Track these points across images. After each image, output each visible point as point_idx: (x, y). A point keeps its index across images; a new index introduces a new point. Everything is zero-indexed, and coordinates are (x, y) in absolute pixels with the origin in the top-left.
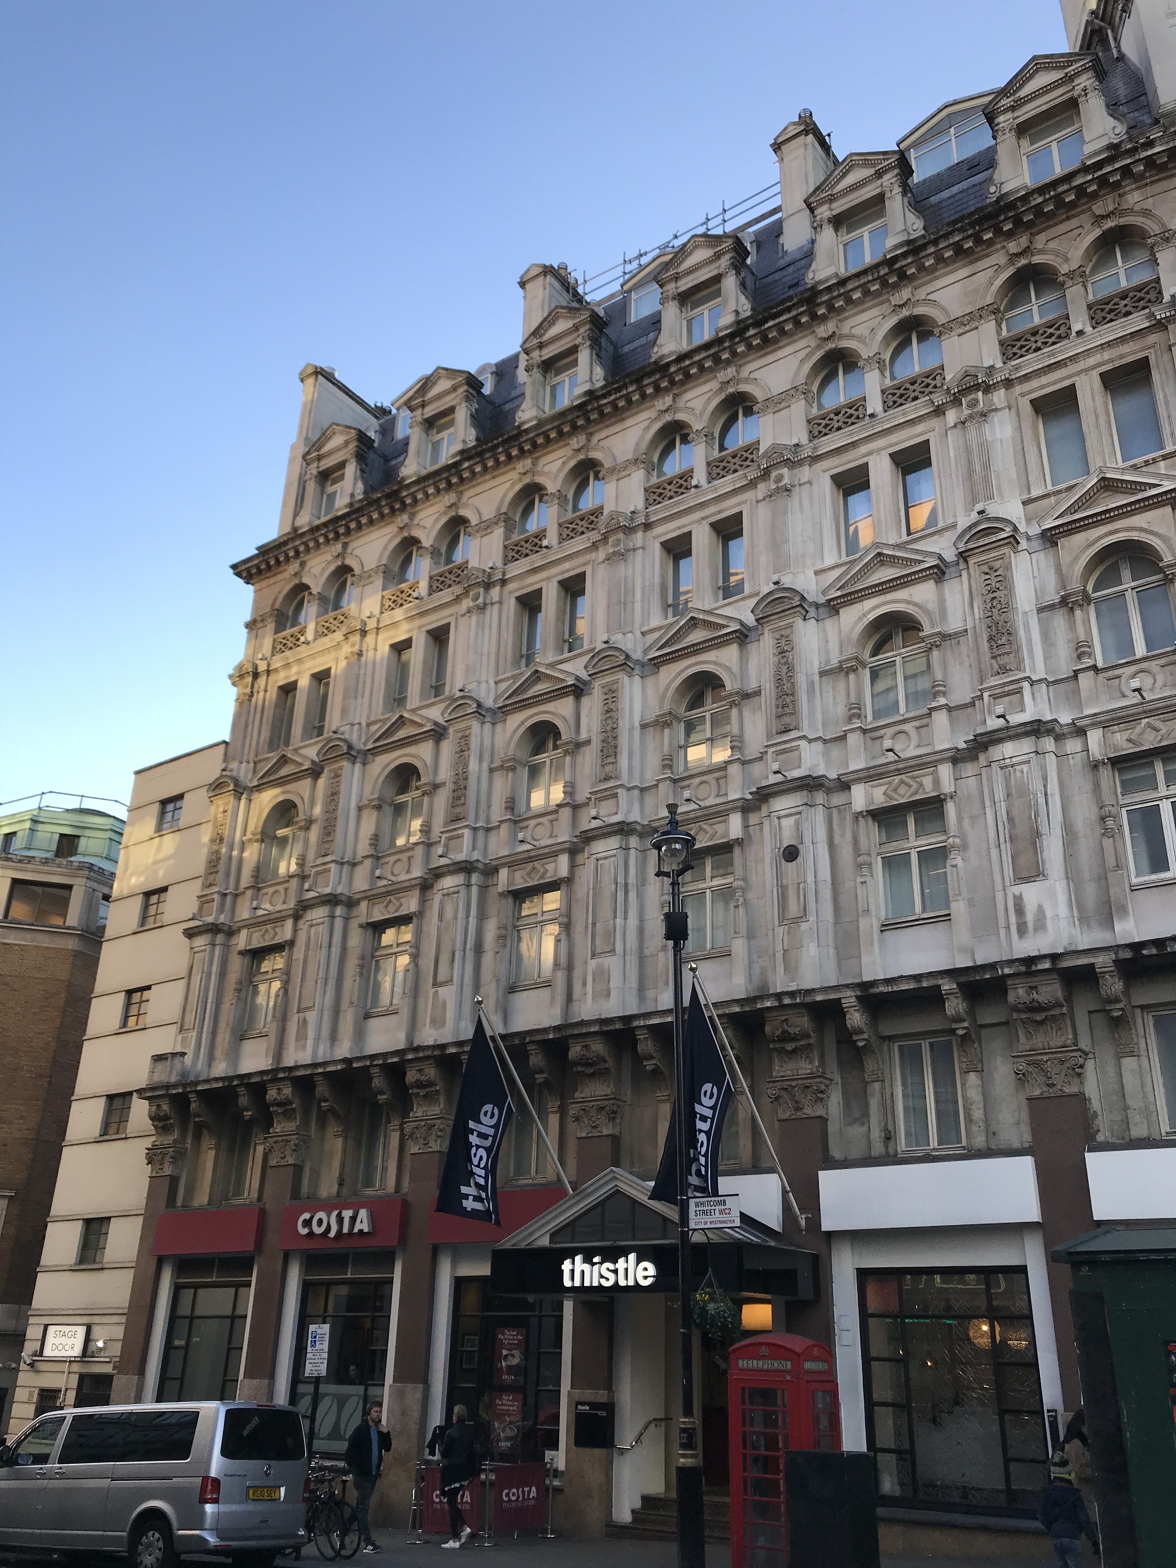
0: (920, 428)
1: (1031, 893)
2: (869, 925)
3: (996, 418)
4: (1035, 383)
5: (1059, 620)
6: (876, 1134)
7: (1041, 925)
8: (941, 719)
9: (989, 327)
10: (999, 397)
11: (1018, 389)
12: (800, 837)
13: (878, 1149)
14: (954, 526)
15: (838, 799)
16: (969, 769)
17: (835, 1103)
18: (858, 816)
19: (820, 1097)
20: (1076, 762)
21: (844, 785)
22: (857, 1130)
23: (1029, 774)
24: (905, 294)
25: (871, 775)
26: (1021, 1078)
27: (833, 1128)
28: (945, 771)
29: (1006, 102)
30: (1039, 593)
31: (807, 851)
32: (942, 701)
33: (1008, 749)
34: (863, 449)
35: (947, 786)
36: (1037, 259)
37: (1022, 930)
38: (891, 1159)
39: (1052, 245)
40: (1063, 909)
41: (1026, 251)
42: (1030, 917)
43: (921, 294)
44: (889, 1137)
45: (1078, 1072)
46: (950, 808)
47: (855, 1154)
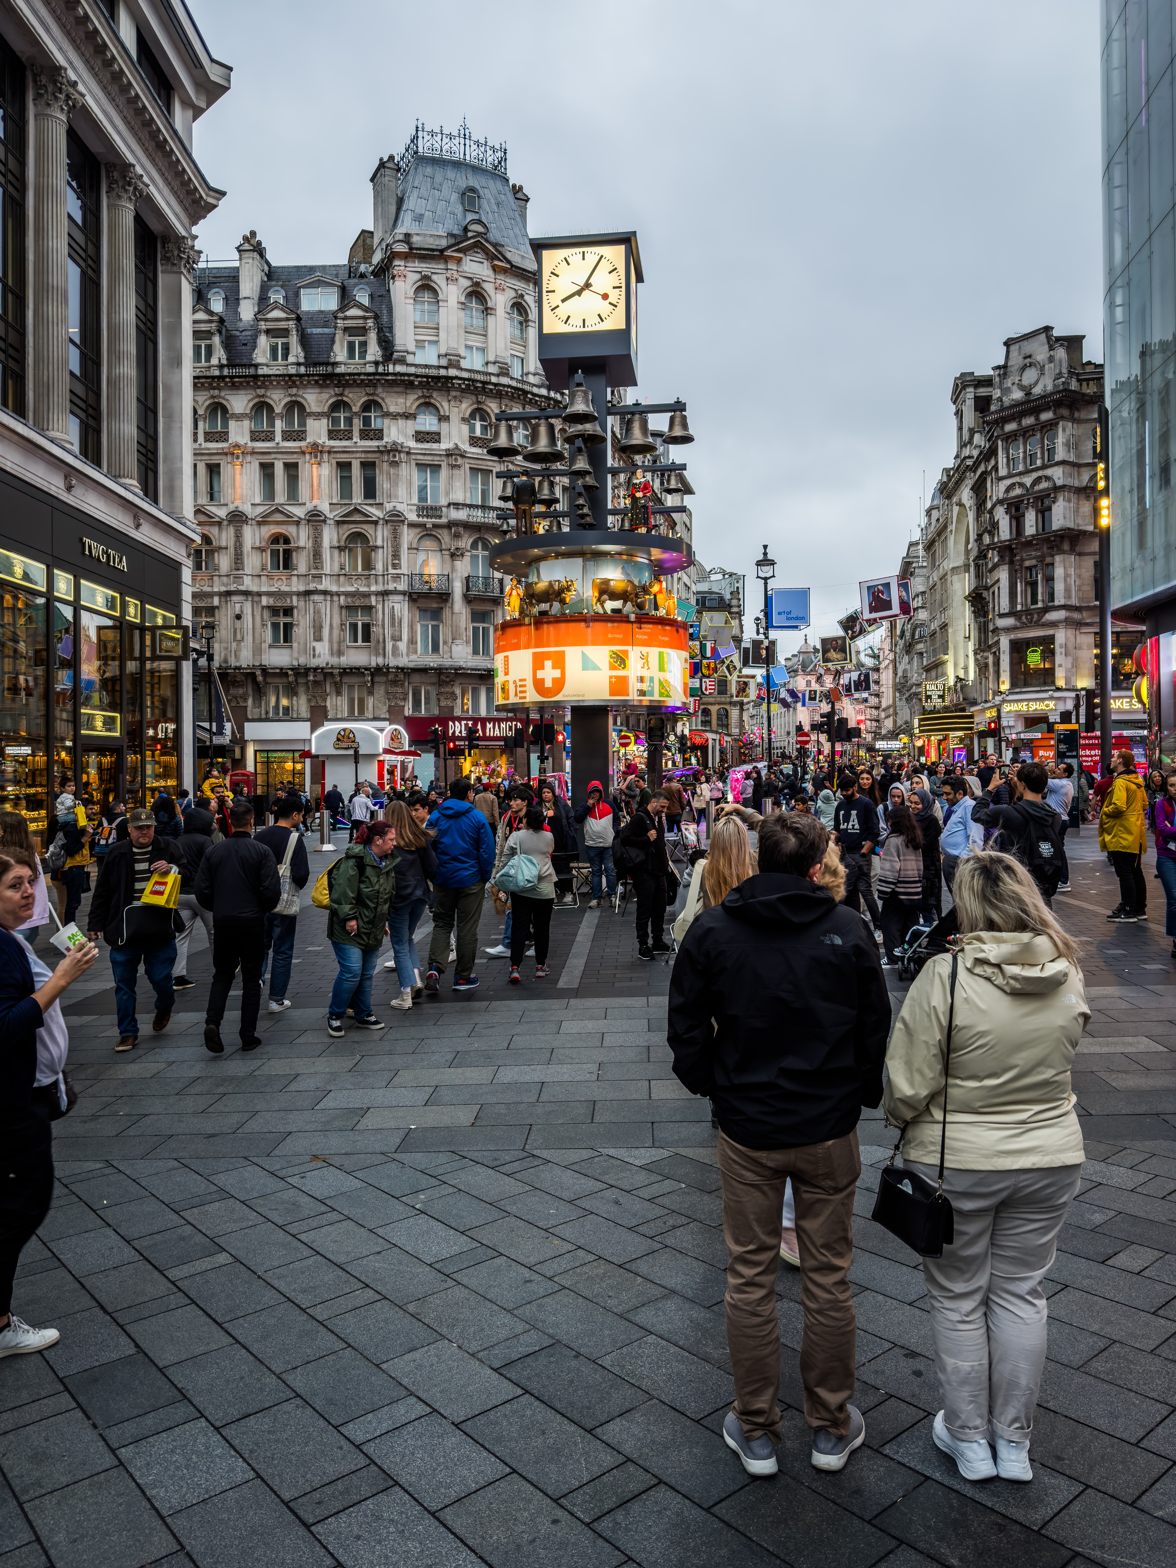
0: (295, 456)
1: (318, 645)
2: (265, 646)
3: (323, 465)
4: (338, 456)
5: (336, 552)
6: (263, 712)
7: (319, 656)
8: (295, 579)
9: (324, 421)
10: (325, 456)
11: (332, 455)
12: (242, 611)
13: (263, 716)
14: (304, 504)
15: (256, 599)
16: (302, 599)
17: (250, 702)
18: (263, 607)
19: (245, 700)
20: (336, 604)
21: (259, 594)
22: (257, 710)
23: (322, 606)
24: (294, 391)
25: (269, 594)
26: (309, 701)
27: (249, 709)
28: (295, 598)
29: (340, 315)
30: (331, 541)
31: (244, 617)
32: (295, 572)
33: (316, 597)
34: (273, 456)
35: (295, 603)
36: (345, 399)
37: (314, 656)
38: (267, 720)
39: (351, 395)
40: (327, 652)
41: (342, 395)
42: (317, 653)
43: (300, 393)
44: (267, 713)
45: (325, 700)
46: (295, 611)
47: (256, 717)
